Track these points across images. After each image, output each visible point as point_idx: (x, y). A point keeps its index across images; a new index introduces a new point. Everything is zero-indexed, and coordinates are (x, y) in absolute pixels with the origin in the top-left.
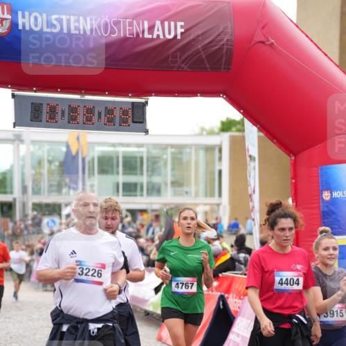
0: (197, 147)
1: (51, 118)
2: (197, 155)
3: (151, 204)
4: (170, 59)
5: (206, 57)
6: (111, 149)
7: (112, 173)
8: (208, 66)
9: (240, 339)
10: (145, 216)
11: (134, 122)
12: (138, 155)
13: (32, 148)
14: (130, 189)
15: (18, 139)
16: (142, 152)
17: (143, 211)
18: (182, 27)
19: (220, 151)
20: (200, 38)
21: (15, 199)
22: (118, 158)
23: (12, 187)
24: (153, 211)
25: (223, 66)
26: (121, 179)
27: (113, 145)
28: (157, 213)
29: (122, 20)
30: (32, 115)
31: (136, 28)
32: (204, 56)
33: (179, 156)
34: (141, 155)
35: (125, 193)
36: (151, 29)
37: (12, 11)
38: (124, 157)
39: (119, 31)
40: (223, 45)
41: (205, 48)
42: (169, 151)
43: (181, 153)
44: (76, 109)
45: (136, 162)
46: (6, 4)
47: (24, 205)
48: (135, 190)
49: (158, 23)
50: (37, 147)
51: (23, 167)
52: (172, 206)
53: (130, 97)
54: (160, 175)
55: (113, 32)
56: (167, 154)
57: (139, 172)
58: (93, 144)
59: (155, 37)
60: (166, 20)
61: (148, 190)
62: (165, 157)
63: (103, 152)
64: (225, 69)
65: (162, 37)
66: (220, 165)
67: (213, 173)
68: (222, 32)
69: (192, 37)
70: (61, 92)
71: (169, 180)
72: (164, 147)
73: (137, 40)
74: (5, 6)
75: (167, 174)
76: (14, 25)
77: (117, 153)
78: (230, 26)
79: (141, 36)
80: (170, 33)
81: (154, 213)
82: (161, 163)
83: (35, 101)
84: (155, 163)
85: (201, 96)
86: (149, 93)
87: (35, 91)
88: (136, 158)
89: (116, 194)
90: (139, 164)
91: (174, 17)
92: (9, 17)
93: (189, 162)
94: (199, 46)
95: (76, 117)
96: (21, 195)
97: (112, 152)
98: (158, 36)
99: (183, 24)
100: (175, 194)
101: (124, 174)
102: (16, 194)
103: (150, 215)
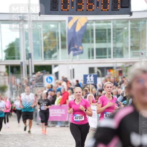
3: (116, 63)
7: (89, 42)
10: (112, 72)
12: (107, 28)
14: (101, 53)
16: (110, 26)
17: (110, 68)
21: (22, 63)
22: (92, 30)
23: (19, 55)
24: (117, 68)
26: (95, 46)
28: (120, 69)
34: (109, 28)
35: (98, 56)
38: (97, 30)
42: (129, 24)
47: (28, 67)
48: (105, 54)
54: (122, 42)
61: (114, 53)
71: (129, 45)
75: (129, 42)
77: (92, 27)
81: (118, 70)
82: (124, 33)
84: (118, 33)
88: (105, 30)
89: (91, 57)
100: (134, 55)
101: (96, 42)
102: (22, 60)
103: (115, 71)
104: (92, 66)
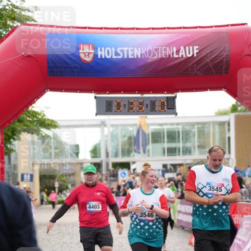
0: (214, 123)
1: (117, 109)
2: (214, 128)
3: (185, 160)
4: (190, 69)
5: (213, 66)
6: (160, 127)
7: (161, 142)
8: (214, 72)
9: (241, 242)
10: (182, 168)
11: (168, 109)
12: (177, 130)
13: (111, 129)
14: (172, 151)
15: (103, 124)
16: (179, 128)
17: (180, 165)
18: (197, 49)
19: (229, 125)
20: (209, 55)
21: (102, 161)
22: (164, 132)
23: (100, 153)
24: (187, 164)
25: (223, 71)
26: (166, 145)
27: (161, 125)
28: (189, 166)
29: (160, 48)
30: (106, 108)
31: (168, 52)
32: (211, 66)
33: (202, 129)
34: (178, 130)
35: (169, 154)
36: (178, 52)
37: (95, 48)
38: (167, 132)
39: (158, 54)
40: (223, 58)
41: (212, 61)
42: (196, 126)
43: (204, 127)
44: (133, 103)
45: (175, 134)
46: (91, 44)
47: (107, 164)
48: (175, 152)
49: (182, 48)
50: (114, 129)
51: (106, 141)
52: (199, 161)
53: (165, 94)
54: (190, 142)
55: (154, 55)
56: (194, 128)
57: (177, 140)
58: (148, 125)
59: (180, 56)
60: (187, 45)
61: (183, 151)
62: (193, 130)
63: (155, 129)
64: (225, 73)
65: (184, 56)
66: (229, 134)
67: (224, 139)
68: (223, 50)
69: (203, 55)
70: (123, 93)
71: (196, 144)
72: (193, 124)
73: (169, 59)
74: (91, 46)
75: (195, 141)
76: (95, 56)
77: (163, 129)
78: (227, 46)
79: (171, 56)
80: (189, 53)
82: (192, 134)
83: (108, 100)
84: (187, 134)
85: (210, 90)
86: (177, 91)
87: (108, 94)
88: (175, 132)
89: (163, 155)
90: (177, 136)
91: (192, 44)
92: (93, 51)
93: (209, 133)
94: (208, 60)
95: (133, 107)
96: (105, 158)
97: (160, 129)
98: (182, 56)
99: (198, 47)
100: (201, 153)
101: (168, 142)
102: (102, 158)
103: (185, 167)
104: (165, 163)
